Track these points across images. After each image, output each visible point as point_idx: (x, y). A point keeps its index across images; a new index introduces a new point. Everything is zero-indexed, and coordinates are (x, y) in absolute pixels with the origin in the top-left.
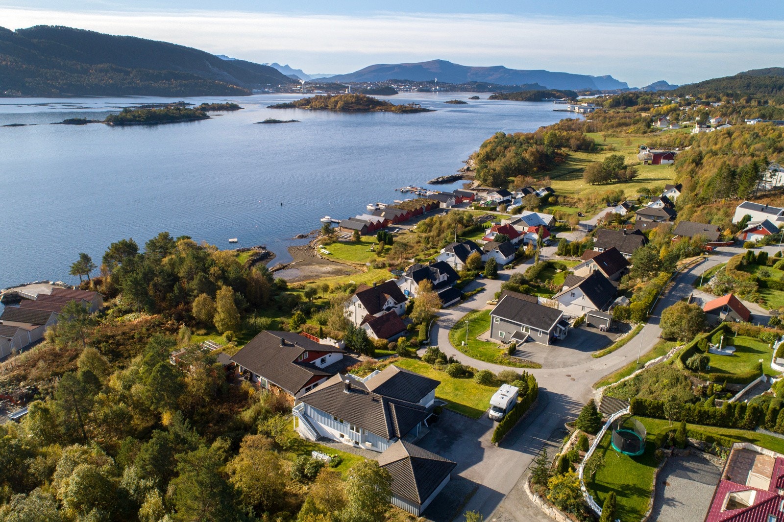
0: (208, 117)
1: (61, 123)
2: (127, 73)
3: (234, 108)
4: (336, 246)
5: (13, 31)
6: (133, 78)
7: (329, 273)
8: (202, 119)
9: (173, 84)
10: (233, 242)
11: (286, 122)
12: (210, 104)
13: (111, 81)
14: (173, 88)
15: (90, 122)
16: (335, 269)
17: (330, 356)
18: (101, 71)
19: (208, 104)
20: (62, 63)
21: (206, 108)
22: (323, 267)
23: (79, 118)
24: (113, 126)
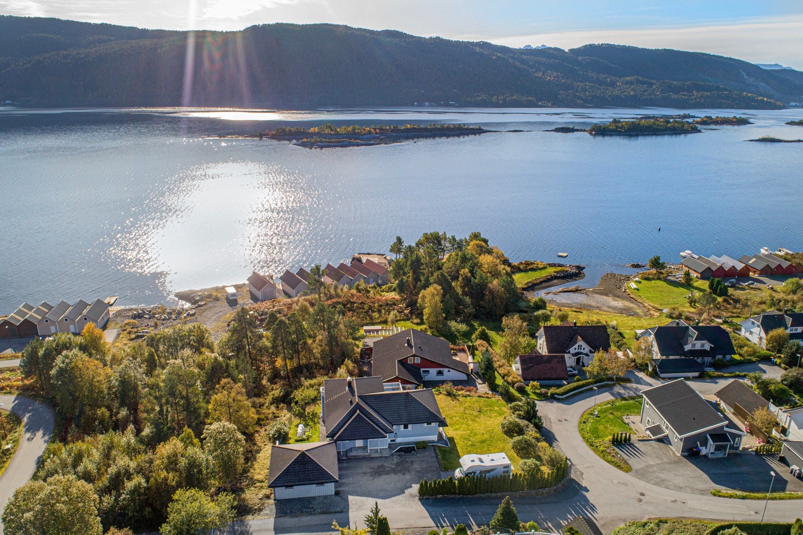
0: (699, 131)
1: (552, 131)
2: (651, 85)
3: (743, 122)
4: (655, 283)
5: (567, 51)
6: (654, 90)
7: (615, 308)
8: (689, 133)
9: (693, 95)
10: (561, 256)
11: (788, 141)
12: (714, 117)
13: (632, 93)
14: (692, 100)
15: (577, 130)
16: (625, 306)
17: (449, 371)
18: (627, 83)
19: (711, 117)
20: (595, 76)
21: (708, 121)
22: (616, 300)
23: (568, 127)
24: (595, 135)
